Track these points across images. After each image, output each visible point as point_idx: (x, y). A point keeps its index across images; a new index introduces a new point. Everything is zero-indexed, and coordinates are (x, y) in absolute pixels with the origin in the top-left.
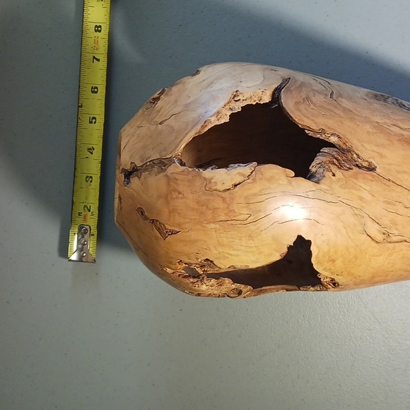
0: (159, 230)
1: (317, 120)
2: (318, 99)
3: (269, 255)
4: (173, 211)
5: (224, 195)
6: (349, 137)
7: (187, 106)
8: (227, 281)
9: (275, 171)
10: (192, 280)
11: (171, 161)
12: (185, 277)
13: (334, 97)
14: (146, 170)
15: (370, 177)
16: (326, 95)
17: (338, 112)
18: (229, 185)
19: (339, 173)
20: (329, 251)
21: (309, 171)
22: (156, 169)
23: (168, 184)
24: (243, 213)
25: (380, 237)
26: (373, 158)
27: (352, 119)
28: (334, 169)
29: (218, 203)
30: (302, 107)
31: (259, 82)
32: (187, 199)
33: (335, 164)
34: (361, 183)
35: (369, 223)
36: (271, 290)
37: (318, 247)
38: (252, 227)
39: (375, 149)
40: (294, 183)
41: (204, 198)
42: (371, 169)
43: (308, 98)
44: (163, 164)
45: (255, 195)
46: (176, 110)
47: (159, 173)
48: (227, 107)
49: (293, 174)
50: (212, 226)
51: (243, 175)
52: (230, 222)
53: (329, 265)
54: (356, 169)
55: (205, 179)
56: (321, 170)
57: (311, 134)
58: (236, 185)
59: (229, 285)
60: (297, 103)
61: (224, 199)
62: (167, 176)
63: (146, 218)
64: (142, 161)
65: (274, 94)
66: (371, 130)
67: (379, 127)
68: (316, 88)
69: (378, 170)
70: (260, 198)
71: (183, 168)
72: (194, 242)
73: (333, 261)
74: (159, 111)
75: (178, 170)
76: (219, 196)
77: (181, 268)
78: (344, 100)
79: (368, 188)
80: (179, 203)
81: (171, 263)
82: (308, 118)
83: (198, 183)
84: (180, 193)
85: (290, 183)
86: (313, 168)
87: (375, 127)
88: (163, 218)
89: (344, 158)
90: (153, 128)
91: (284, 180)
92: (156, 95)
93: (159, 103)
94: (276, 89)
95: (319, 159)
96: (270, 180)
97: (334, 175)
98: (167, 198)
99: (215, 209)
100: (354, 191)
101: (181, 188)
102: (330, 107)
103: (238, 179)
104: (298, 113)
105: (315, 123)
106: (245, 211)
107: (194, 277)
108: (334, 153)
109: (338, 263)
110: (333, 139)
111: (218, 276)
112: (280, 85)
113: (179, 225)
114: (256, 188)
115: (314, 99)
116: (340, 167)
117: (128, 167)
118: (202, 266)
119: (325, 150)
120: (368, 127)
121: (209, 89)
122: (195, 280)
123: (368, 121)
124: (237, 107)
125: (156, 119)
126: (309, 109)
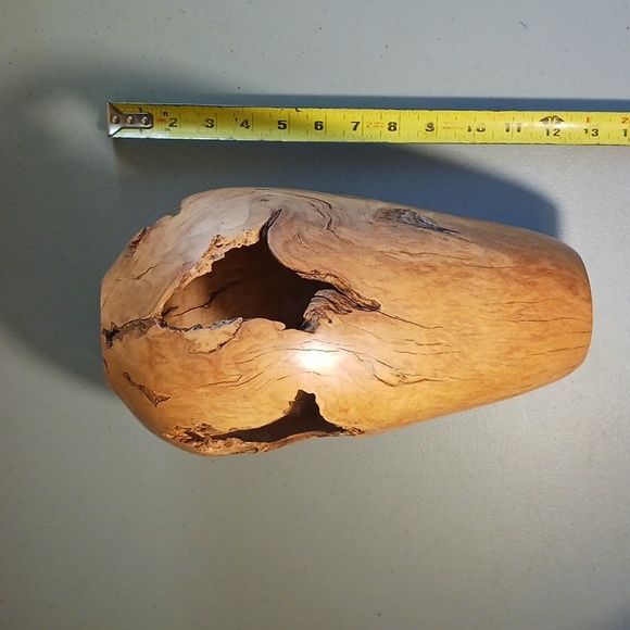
0: (148, 396)
1: (308, 261)
2: (312, 234)
3: (271, 413)
4: (159, 377)
5: (209, 356)
6: (348, 275)
7: (165, 256)
8: (235, 440)
9: (263, 325)
10: (195, 444)
11: (151, 322)
12: (188, 441)
13: (332, 227)
14: (126, 332)
15: (372, 318)
16: (322, 226)
17: (334, 246)
18: (214, 346)
19: (336, 319)
20: (337, 402)
21: (304, 319)
22: (136, 331)
23: (150, 347)
24: (233, 374)
25: (394, 380)
26: (376, 296)
27: (350, 253)
28: (330, 314)
29: (204, 366)
30: (291, 247)
31: (243, 221)
32: (171, 364)
33: (331, 309)
34: (363, 325)
35: (379, 367)
36: (298, 438)
37: (324, 400)
38: (245, 388)
39: (378, 284)
40: (285, 336)
41: (188, 362)
42: (374, 308)
43: (299, 235)
44: (143, 325)
45: (243, 353)
46: (153, 262)
47: (140, 335)
48: (208, 255)
49: (284, 326)
50: (202, 390)
51: (228, 333)
52: (220, 384)
53: (342, 415)
54: (355, 311)
55: (188, 341)
56: (316, 318)
57: (304, 276)
58: (221, 345)
59: (239, 445)
60: (286, 243)
61: (210, 361)
62: (148, 339)
63: (133, 384)
64: (122, 322)
65: (261, 233)
66: (373, 263)
67: (384, 258)
68: (310, 218)
69: (382, 309)
70: (249, 357)
71: (164, 329)
72: (185, 408)
73: (346, 411)
74: (136, 262)
75: (158, 333)
76: (205, 358)
77: (181, 433)
78: (343, 229)
79: (371, 330)
80: (163, 368)
81: (168, 429)
82: (298, 259)
83: (181, 345)
84: (163, 357)
85: (281, 336)
86: (307, 316)
87: (378, 258)
88: (150, 384)
89: (342, 301)
90: (130, 283)
91: (273, 334)
92: (136, 239)
93: (138, 252)
94: (264, 227)
95: (313, 305)
96: (259, 336)
97: (330, 322)
98: (151, 362)
99: (202, 373)
100: (355, 336)
101: (164, 353)
102: (325, 242)
103: (223, 339)
104: (286, 255)
105: (307, 264)
106: (235, 372)
107: (198, 441)
108: (330, 297)
109: (352, 411)
110: (329, 280)
111: (223, 437)
112: (268, 222)
113: (168, 392)
114: (244, 346)
115: (306, 235)
116: (337, 311)
117: (109, 328)
118: (203, 430)
119: (320, 293)
120: (369, 260)
121: (188, 235)
122: (200, 443)
123: (370, 251)
124: (220, 254)
125: (133, 273)
126: (300, 249)
